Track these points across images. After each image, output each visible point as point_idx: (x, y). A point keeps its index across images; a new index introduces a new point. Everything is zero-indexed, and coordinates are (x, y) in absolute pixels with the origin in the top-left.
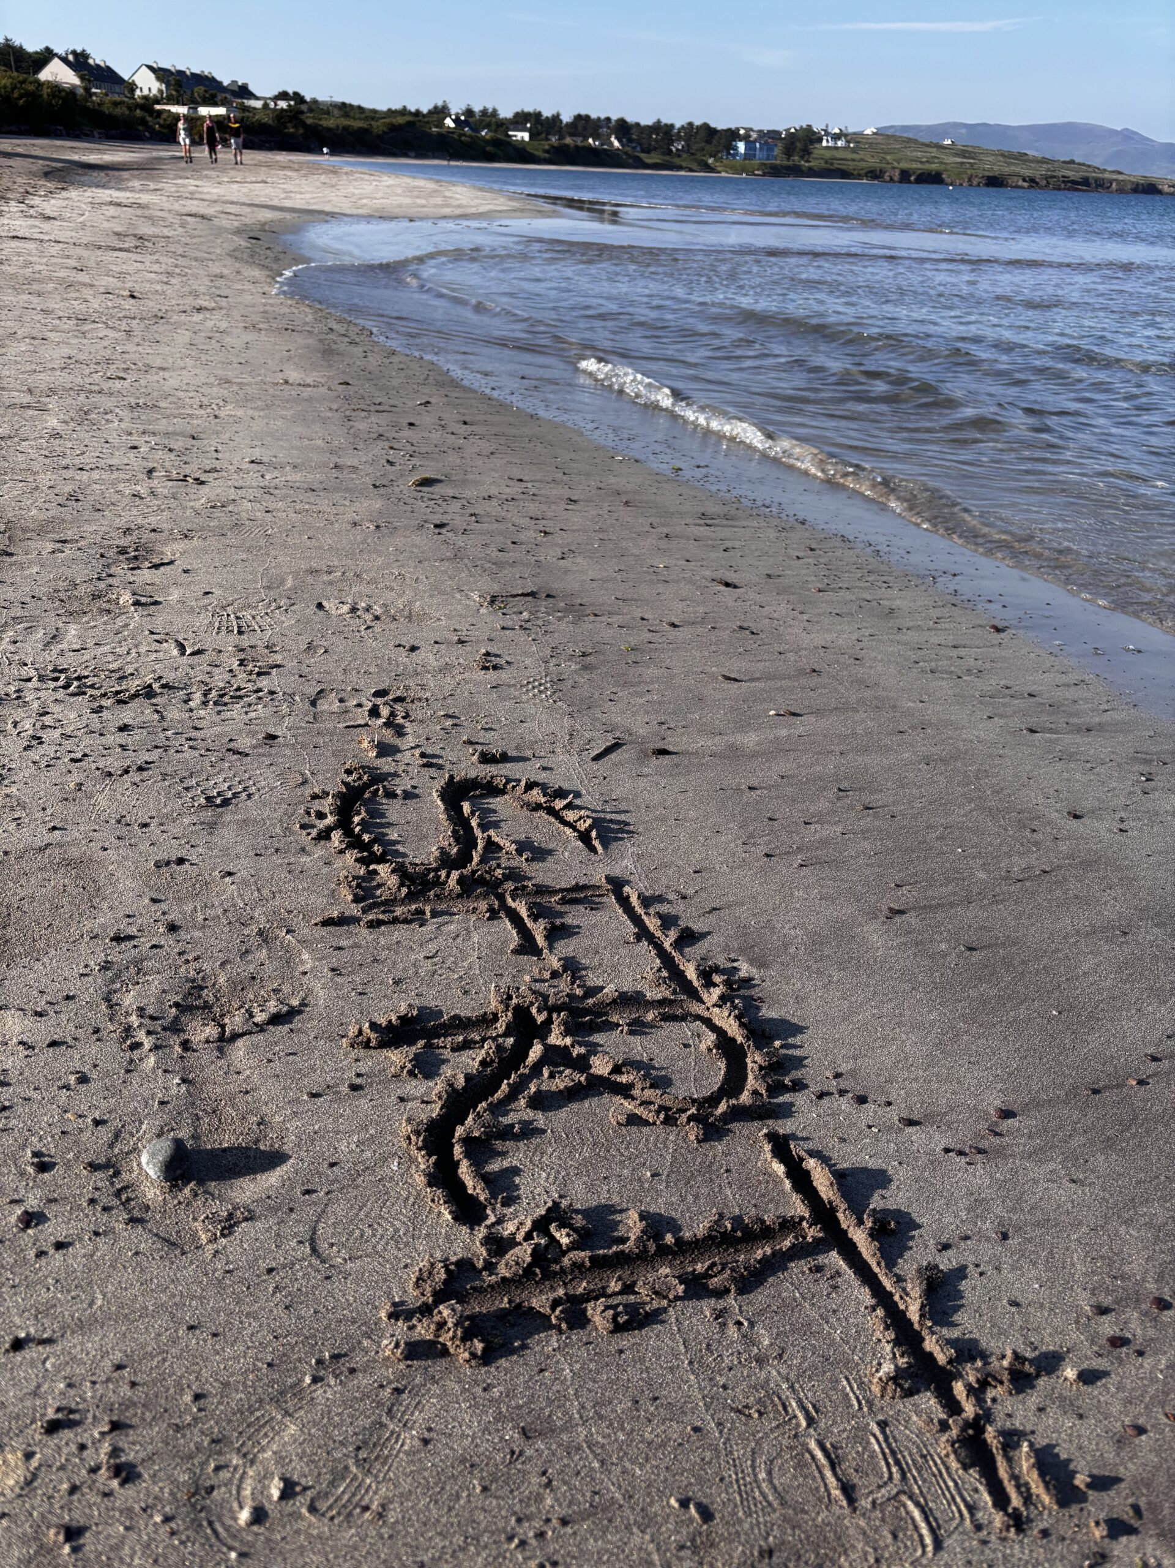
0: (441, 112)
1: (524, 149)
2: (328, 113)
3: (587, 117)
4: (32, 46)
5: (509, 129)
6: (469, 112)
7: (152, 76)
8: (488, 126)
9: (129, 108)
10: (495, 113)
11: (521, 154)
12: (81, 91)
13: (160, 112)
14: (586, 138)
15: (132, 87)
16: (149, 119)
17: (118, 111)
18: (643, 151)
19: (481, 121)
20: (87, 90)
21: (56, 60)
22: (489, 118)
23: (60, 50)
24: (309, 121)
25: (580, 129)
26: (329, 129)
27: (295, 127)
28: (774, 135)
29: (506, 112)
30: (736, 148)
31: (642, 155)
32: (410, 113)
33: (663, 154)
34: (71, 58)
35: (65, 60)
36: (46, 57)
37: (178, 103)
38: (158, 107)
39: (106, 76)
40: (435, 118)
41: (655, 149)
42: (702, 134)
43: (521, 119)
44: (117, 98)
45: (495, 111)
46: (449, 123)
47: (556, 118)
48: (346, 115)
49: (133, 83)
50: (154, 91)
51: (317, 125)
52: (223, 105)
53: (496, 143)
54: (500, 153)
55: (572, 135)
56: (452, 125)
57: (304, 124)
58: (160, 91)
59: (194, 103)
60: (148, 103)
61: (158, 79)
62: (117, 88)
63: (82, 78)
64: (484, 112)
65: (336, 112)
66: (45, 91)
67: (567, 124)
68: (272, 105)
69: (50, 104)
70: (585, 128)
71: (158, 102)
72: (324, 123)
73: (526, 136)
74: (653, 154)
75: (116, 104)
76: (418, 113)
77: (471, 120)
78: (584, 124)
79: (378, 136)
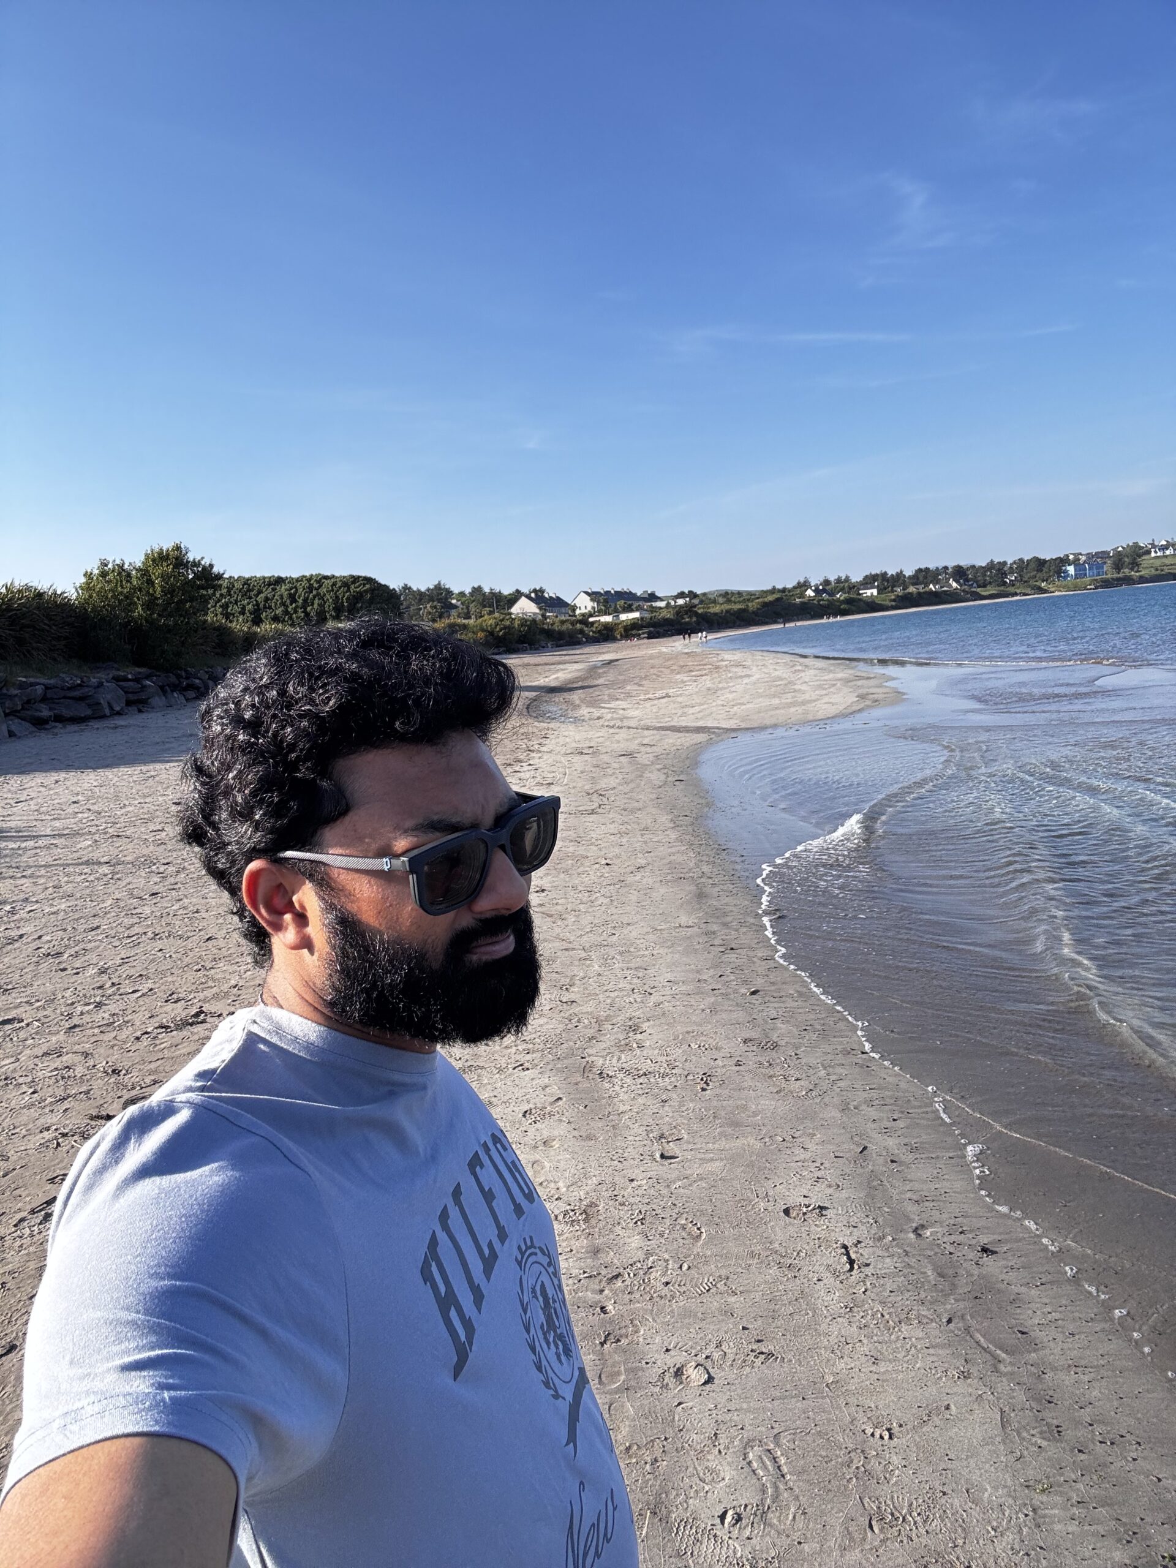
0: (804, 585)
1: (873, 602)
2: (714, 602)
3: (927, 569)
4: (507, 591)
5: (859, 590)
6: (827, 582)
7: (588, 598)
8: (842, 590)
9: (572, 624)
10: (847, 579)
11: (872, 606)
12: (540, 617)
13: (593, 623)
14: (927, 585)
15: (574, 608)
16: (586, 629)
17: (564, 627)
18: (979, 586)
19: (836, 588)
20: (544, 616)
21: (523, 598)
22: (843, 584)
23: (526, 591)
24: (700, 611)
25: (921, 579)
26: (715, 614)
27: (690, 617)
28: (1103, 555)
29: (856, 578)
30: (1066, 572)
31: (979, 590)
32: (779, 591)
33: (998, 585)
34: (533, 595)
35: (528, 597)
36: (517, 596)
37: (605, 614)
38: (591, 620)
39: (557, 603)
40: (798, 591)
41: (990, 583)
42: (1033, 565)
43: (869, 581)
44: (563, 618)
45: (847, 577)
46: (810, 593)
47: (900, 575)
48: (729, 601)
49: (575, 605)
50: (589, 608)
51: (706, 613)
52: (637, 610)
53: (848, 601)
54: (853, 608)
55: (914, 584)
56: (812, 594)
57: (696, 614)
58: (593, 608)
59: (617, 612)
60: (584, 620)
61: (592, 600)
62: (563, 610)
63: (540, 609)
64: (839, 581)
65: (721, 600)
66: (517, 623)
67: (909, 577)
68: (673, 603)
69: (520, 631)
70: (925, 577)
71: (591, 615)
72: (712, 610)
73: (875, 592)
74: (989, 587)
75: (563, 622)
76: (784, 590)
77: (827, 588)
78: (924, 575)
79: (753, 612)
